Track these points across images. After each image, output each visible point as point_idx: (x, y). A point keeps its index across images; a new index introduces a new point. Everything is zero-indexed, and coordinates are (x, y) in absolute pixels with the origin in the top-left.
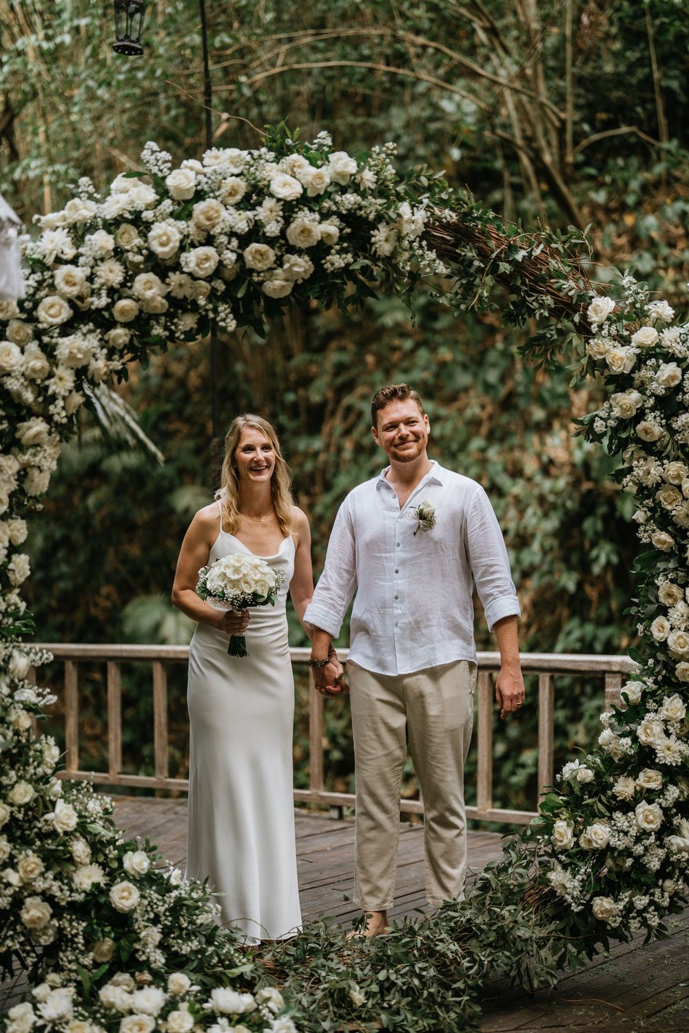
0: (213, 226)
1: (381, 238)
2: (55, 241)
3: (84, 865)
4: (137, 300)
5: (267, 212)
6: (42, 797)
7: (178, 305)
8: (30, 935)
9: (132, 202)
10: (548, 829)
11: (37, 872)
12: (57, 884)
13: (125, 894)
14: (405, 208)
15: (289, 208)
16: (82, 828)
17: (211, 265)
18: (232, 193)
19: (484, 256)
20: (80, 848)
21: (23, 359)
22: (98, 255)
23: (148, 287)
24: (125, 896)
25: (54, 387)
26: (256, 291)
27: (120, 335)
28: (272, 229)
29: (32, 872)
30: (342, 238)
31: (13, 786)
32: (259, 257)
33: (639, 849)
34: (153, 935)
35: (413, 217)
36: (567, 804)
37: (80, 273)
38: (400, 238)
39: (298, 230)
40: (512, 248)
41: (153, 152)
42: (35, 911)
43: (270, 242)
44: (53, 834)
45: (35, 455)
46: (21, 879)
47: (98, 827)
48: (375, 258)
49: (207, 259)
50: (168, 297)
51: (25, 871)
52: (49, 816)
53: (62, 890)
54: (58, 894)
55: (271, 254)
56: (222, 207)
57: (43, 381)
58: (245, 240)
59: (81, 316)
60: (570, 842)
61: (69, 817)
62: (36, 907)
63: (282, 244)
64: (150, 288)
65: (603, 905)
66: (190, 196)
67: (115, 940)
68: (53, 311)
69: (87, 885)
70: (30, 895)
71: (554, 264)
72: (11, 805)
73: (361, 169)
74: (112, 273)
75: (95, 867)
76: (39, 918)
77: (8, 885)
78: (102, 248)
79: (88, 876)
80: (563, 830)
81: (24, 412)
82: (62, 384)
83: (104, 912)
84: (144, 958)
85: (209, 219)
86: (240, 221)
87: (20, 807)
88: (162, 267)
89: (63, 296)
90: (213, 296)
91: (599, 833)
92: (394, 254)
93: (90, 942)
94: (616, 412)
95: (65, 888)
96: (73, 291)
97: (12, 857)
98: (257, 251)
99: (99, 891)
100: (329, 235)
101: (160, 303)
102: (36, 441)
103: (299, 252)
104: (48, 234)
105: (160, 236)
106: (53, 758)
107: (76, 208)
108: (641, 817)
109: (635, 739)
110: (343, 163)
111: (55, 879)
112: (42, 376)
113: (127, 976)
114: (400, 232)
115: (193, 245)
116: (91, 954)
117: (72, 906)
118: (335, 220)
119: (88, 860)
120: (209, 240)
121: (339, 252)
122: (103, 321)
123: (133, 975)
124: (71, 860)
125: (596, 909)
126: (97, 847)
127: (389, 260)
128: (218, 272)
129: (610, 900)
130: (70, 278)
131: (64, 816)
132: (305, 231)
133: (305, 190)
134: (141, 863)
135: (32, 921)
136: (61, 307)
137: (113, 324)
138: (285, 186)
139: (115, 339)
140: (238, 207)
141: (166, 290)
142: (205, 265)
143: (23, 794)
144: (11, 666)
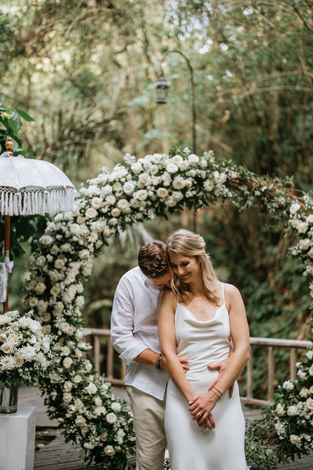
0: (146, 182)
1: (207, 185)
2: (93, 189)
3: (99, 406)
4: (119, 209)
5: (165, 178)
6: (85, 381)
7: (135, 210)
8: (79, 429)
9: (118, 175)
10: (275, 407)
11: (81, 407)
12: (88, 412)
13: (111, 417)
14: (216, 174)
15: (173, 176)
16: (99, 393)
17: (145, 197)
18: (154, 170)
19: (249, 190)
20: (98, 400)
21: (80, 230)
22: (107, 194)
23: (124, 205)
24: (111, 418)
25: (90, 239)
26: (163, 205)
27: (114, 221)
28: (167, 183)
29: (79, 406)
30: (194, 185)
31: (74, 376)
32: (162, 193)
33: (308, 417)
34: (121, 433)
35: (220, 177)
36: (283, 397)
37: (100, 200)
38: (215, 184)
39: (176, 183)
40: (261, 186)
41: (128, 157)
42: (80, 420)
43: (167, 188)
44: (88, 394)
45: (84, 262)
46: (76, 409)
47: (104, 393)
48: (205, 192)
49: (143, 194)
50: (131, 208)
51: (77, 406)
52: (86, 388)
53: (89, 414)
54: (88, 415)
55: (167, 192)
56: (149, 177)
57: (87, 237)
58: (157, 187)
59: (100, 214)
60: (282, 412)
61: (94, 389)
62: (81, 419)
63: (171, 188)
64: (124, 204)
65: (294, 439)
66: (139, 172)
67: (108, 433)
68: (91, 213)
69: (99, 414)
70: (79, 415)
71: (278, 191)
72: (74, 383)
73: (200, 160)
74: (111, 200)
75: (103, 407)
76: (81, 423)
77: (71, 410)
78: (107, 192)
79: (100, 410)
80: (280, 408)
81: (81, 247)
82: (94, 238)
83: (105, 423)
84: (116, 441)
85: (144, 180)
86: (156, 181)
87: (76, 384)
88: (129, 198)
89: (94, 208)
90: (147, 207)
91: (293, 410)
92: (213, 190)
93: (99, 434)
94: (301, 247)
95: (91, 413)
96: (98, 206)
97: (72, 400)
98: (162, 191)
99: (103, 416)
100: (188, 185)
101: (128, 210)
102: (85, 257)
103: (176, 190)
104: (90, 187)
105: (127, 187)
106: (89, 368)
107: (101, 177)
108: (308, 404)
109: (308, 374)
110: (194, 158)
111: (88, 410)
112: (87, 235)
113: (111, 447)
114: (215, 182)
115: (139, 189)
116: (99, 437)
117: (93, 420)
118: (191, 179)
119: (100, 405)
120: (145, 188)
121: (191, 191)
122: (108, 216)
123: (114, 447)
124: (94, 404)
125: (291, 439)
126: (104, 400)
127: (212, 192)
128: (148, 198)
129: (297, 436)
130: (97, 203)
131: (91, 389)
132: (179, 184)
133: (179, 169)
134: (117, 407)
135: (79, 424)
136: (93, 212)
137: (111, 217)
138: (172, 168)
139: (112, 222)
140: (155, 175)
141: (130, 205)
142: (143, 196)
143: (78, 379)
144: (76, 335)
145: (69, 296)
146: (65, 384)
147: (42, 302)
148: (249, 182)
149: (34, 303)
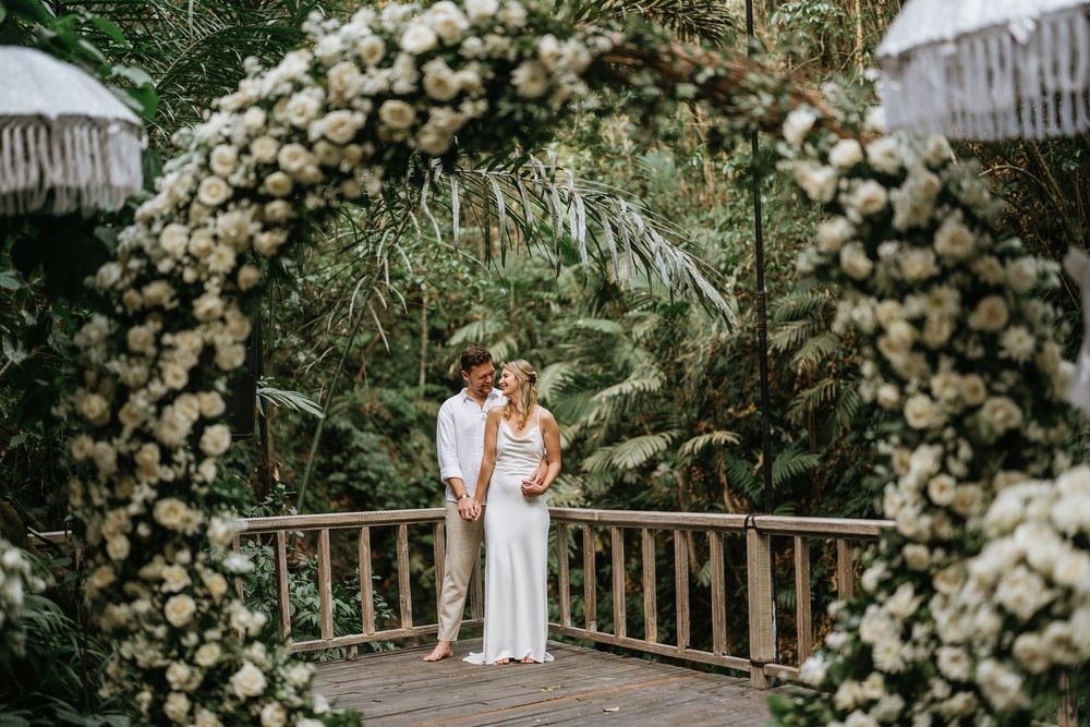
0: (347, 89)
1: (524, 80)
4: (285, 172)
5: (400, 71)
6: (232, 659)
7: (332, 173)
14: (550, 43)
15: (421, 59)
16: (271, 692)
17: (348, 131)
18: (373, 53)
20: (269, 713)
21: (189, 241)
22: (251, 132)
23: (297, 160)
25: (215, 264)
26: (402, 152)
27: (278, 209)
28: (403, 86)
30: (487, 83)
31: (195, 648)
32: (396, 115)
35: (563, 51)
37: (231, 152)
38: (549, 75)
39: (433, 81)
40: (699, 68)
43: (408, 98)
44: (235, 698)
47: (288, 694)
48: (520, 101)
49: (342, 124)
50: (320, 166)
52: (232, 679)
55: (409, 110)
56: (357, 73)
57: (204, 259)
58: (378, 100)
59: (240, 192)
61: (255, 682)
63: (418, 96)
64: (297, 158)
68: (212, 191)
71: (753, 79)
72: (194, 666)
74: (265, 149)
78: (251, 126)
82: (223, 260)
85: (343, 83)
86: (379, 81)
87: (202, 668)
89: (220, 176)
90: (363, 161)
92: (548, 94)
96: (228, 170)
97: (191, 713)
98: (393, 112)
100: (469, 83)
101: (311, 171)
102: (209, 316)
103: (440, 104)
105: (295, 108)
112: (203, 254)
115: (333, 110)
118: (475, 66)
120: (346, 105)
121: (476, 101)
122: (257, 196)
124: (256, 722)
127: (544, 101)
128: (361, 134)
130: (224, 160)
131: (247, 681)
132: (441, 84)
133: (440, 39)
136: (218, 187)
137: (270, 198)
138: (417, 37)
139: (273, 212)
140: (379, 66)
141: (317, 160)
142: (341, 130)
143: (209, 656)
144: (210, 533)
145: (173, 427)
146: (171, 670)
147: (102, 446)
148: (666, 58)
149: (81, 448)
